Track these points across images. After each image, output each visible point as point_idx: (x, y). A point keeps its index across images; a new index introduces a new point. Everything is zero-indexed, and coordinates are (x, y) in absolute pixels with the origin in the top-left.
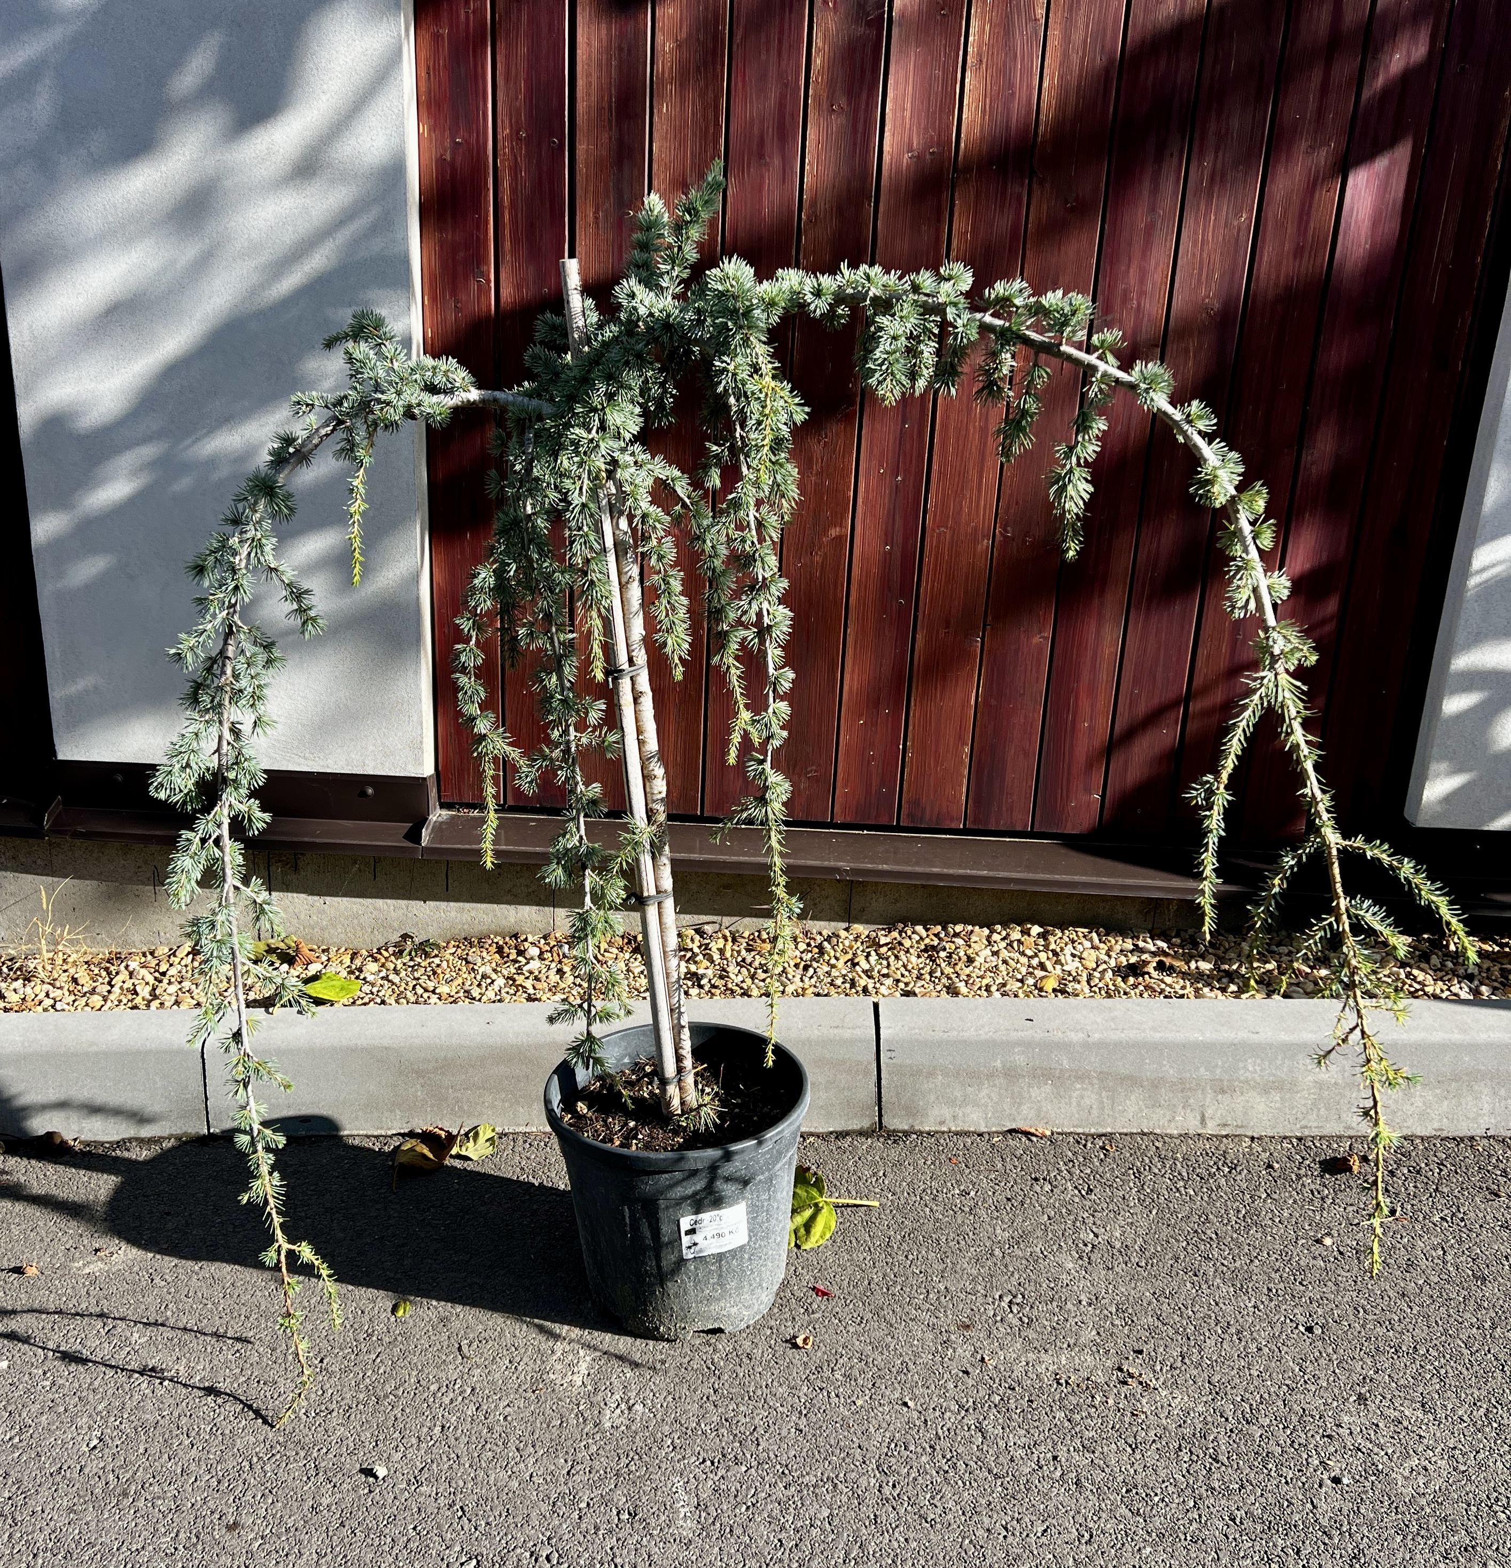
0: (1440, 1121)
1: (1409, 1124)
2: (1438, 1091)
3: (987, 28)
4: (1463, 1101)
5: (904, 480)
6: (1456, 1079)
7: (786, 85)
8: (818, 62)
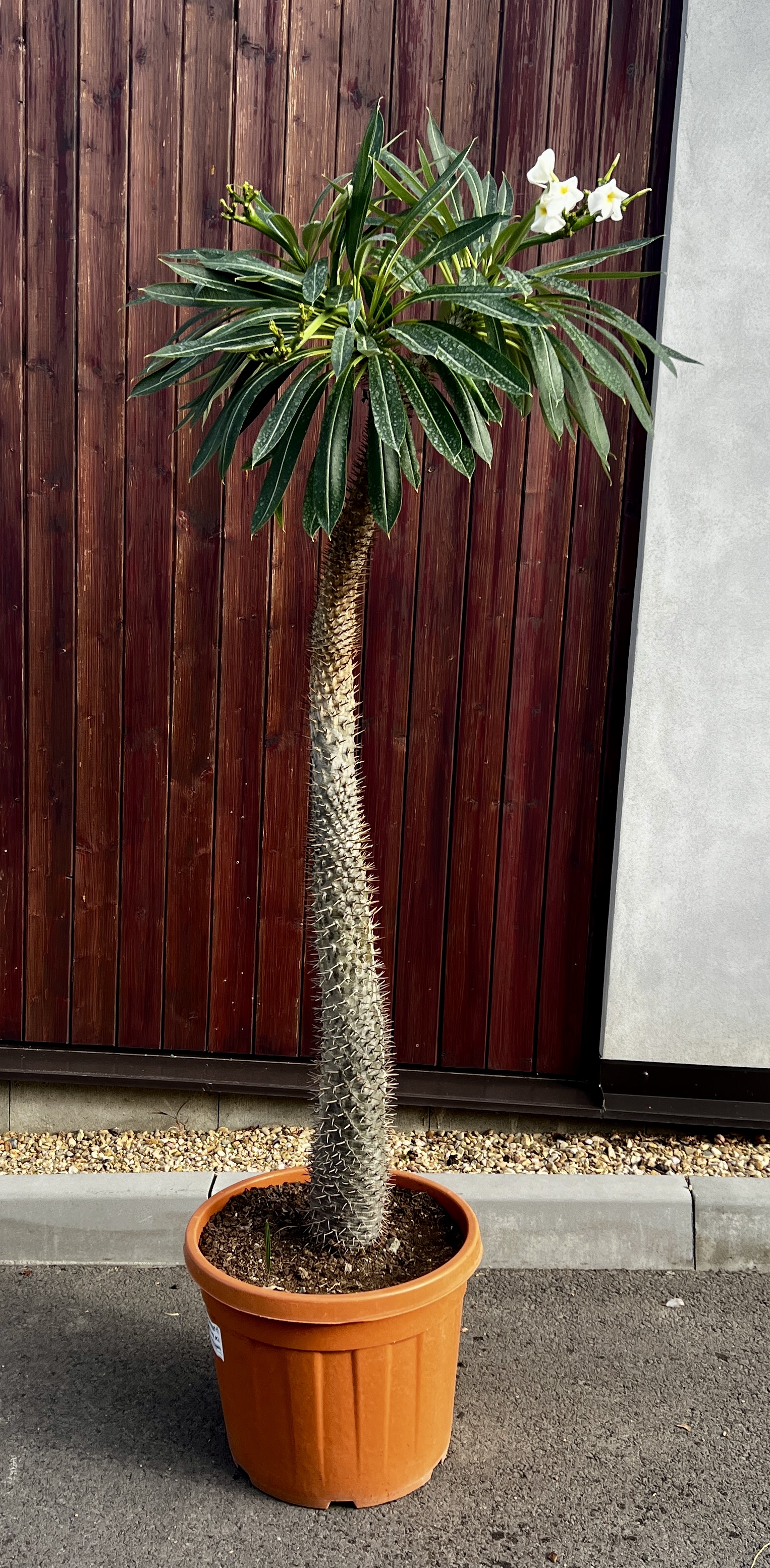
0: (585, 1257)
1: (565, 1259)
2: (582, 1236)
3: (284, 544)
4: (599, 1243)
5: (246, 818)
6: (594, 1228)
7: (161, 576)
8: (180, 562)
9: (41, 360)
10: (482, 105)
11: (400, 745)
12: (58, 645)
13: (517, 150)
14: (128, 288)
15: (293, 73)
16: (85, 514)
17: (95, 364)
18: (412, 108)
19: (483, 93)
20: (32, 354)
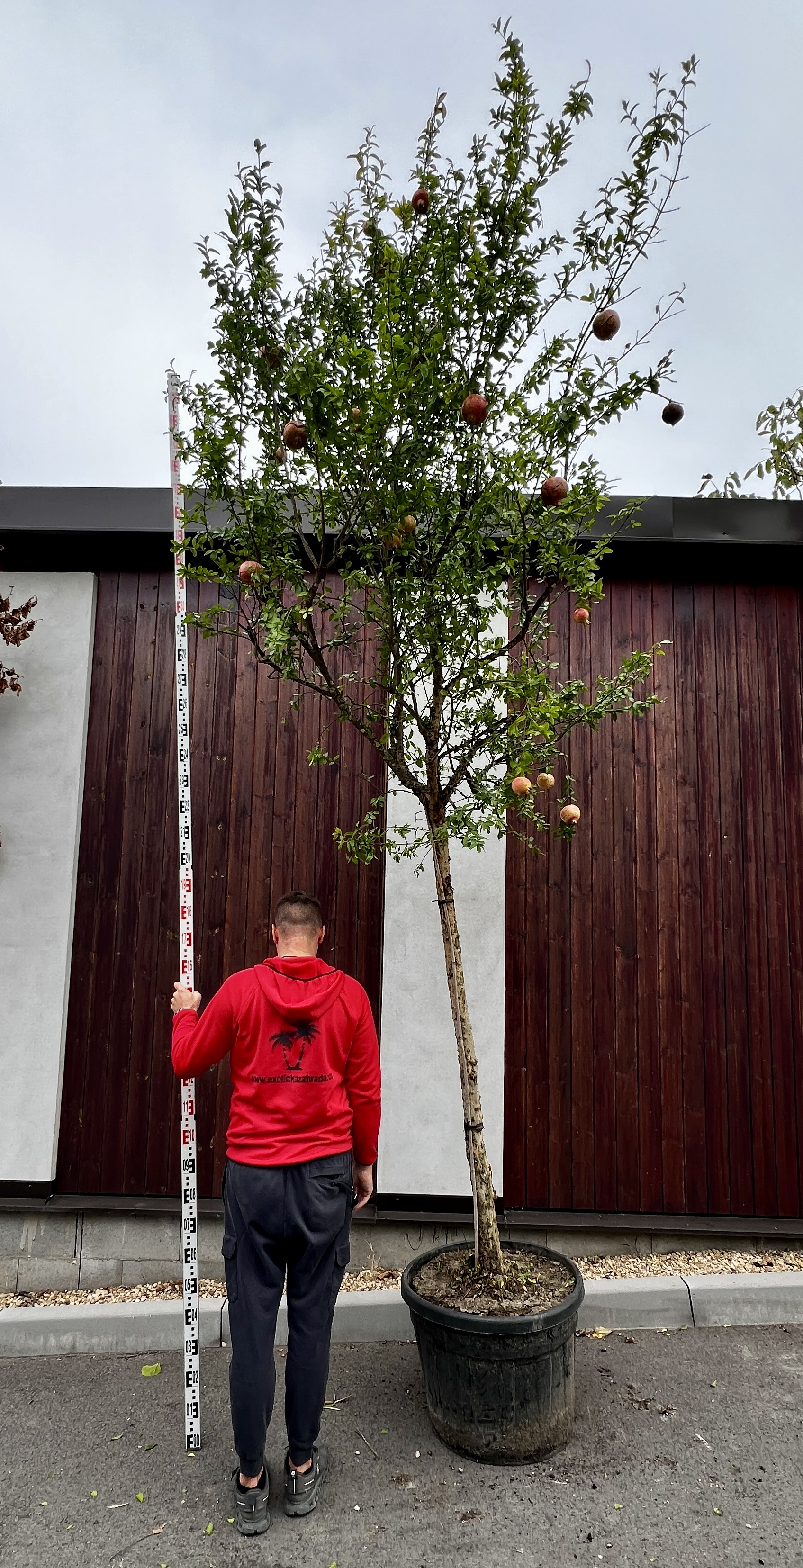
7: (609, 976)
8: (618, 970)
9: (555, 884)
10: (735, 784)
11: (723, 1053)
12: (563, 1008)
13: (751, 802)
14: (593, 854)
15: (658, 772)
16: (575, 949)
17: (579, 886)
18: (707, 786)
19: (736, 778)
20: (551, 882)
